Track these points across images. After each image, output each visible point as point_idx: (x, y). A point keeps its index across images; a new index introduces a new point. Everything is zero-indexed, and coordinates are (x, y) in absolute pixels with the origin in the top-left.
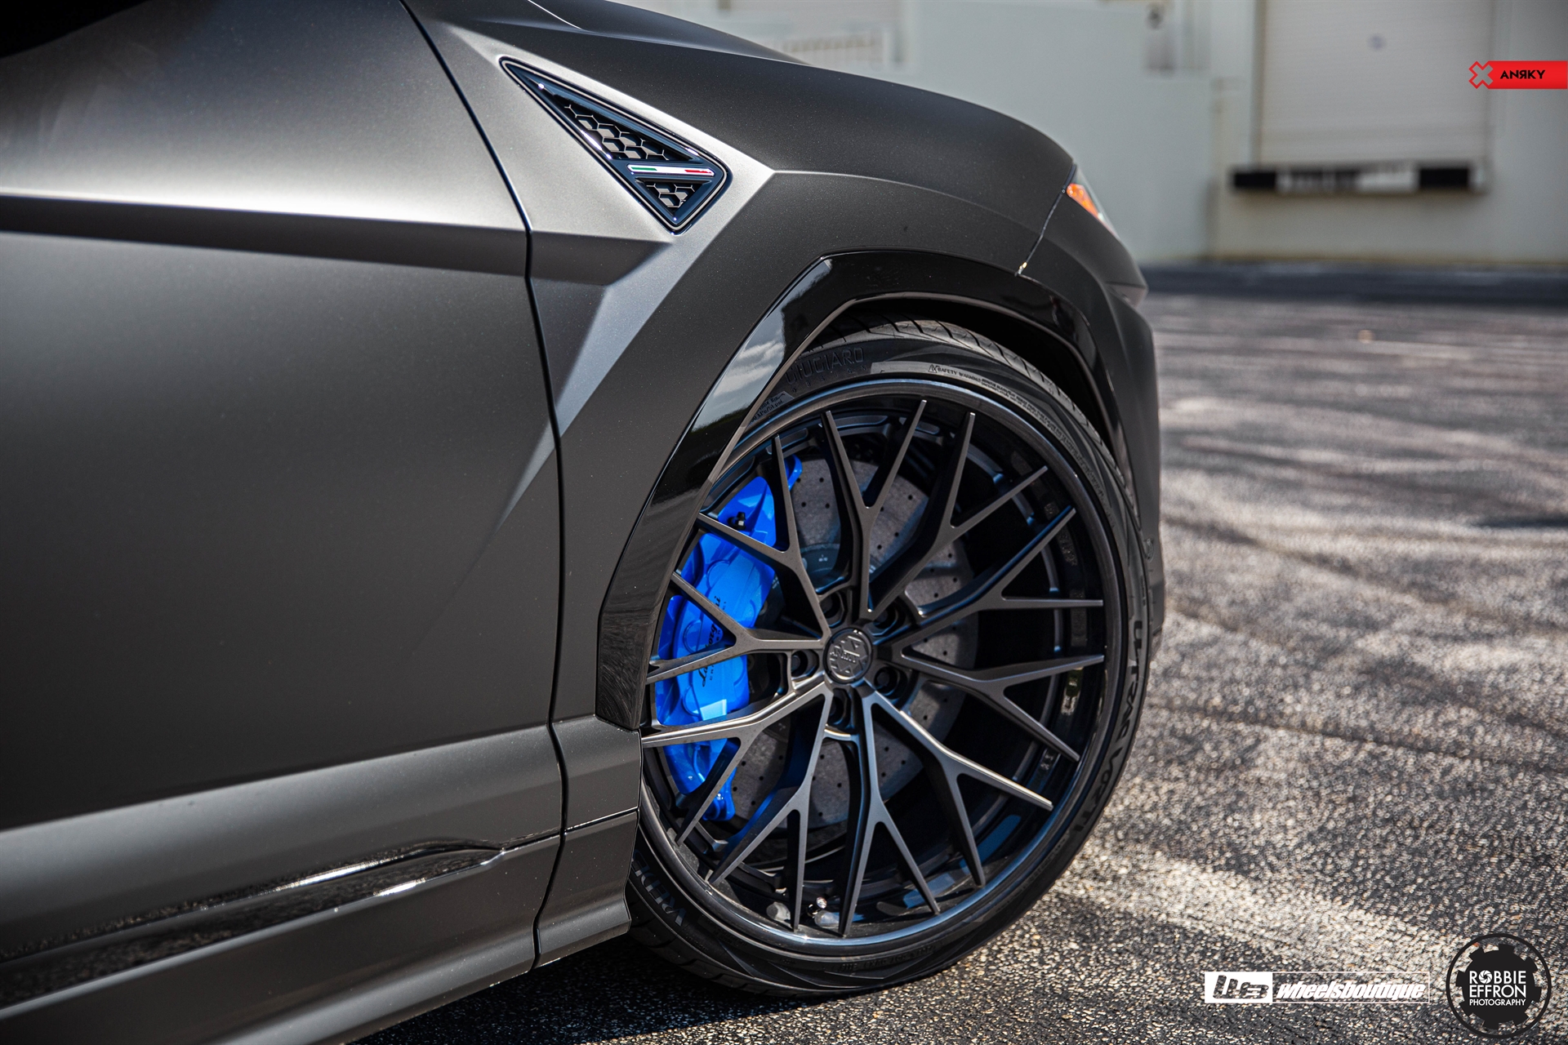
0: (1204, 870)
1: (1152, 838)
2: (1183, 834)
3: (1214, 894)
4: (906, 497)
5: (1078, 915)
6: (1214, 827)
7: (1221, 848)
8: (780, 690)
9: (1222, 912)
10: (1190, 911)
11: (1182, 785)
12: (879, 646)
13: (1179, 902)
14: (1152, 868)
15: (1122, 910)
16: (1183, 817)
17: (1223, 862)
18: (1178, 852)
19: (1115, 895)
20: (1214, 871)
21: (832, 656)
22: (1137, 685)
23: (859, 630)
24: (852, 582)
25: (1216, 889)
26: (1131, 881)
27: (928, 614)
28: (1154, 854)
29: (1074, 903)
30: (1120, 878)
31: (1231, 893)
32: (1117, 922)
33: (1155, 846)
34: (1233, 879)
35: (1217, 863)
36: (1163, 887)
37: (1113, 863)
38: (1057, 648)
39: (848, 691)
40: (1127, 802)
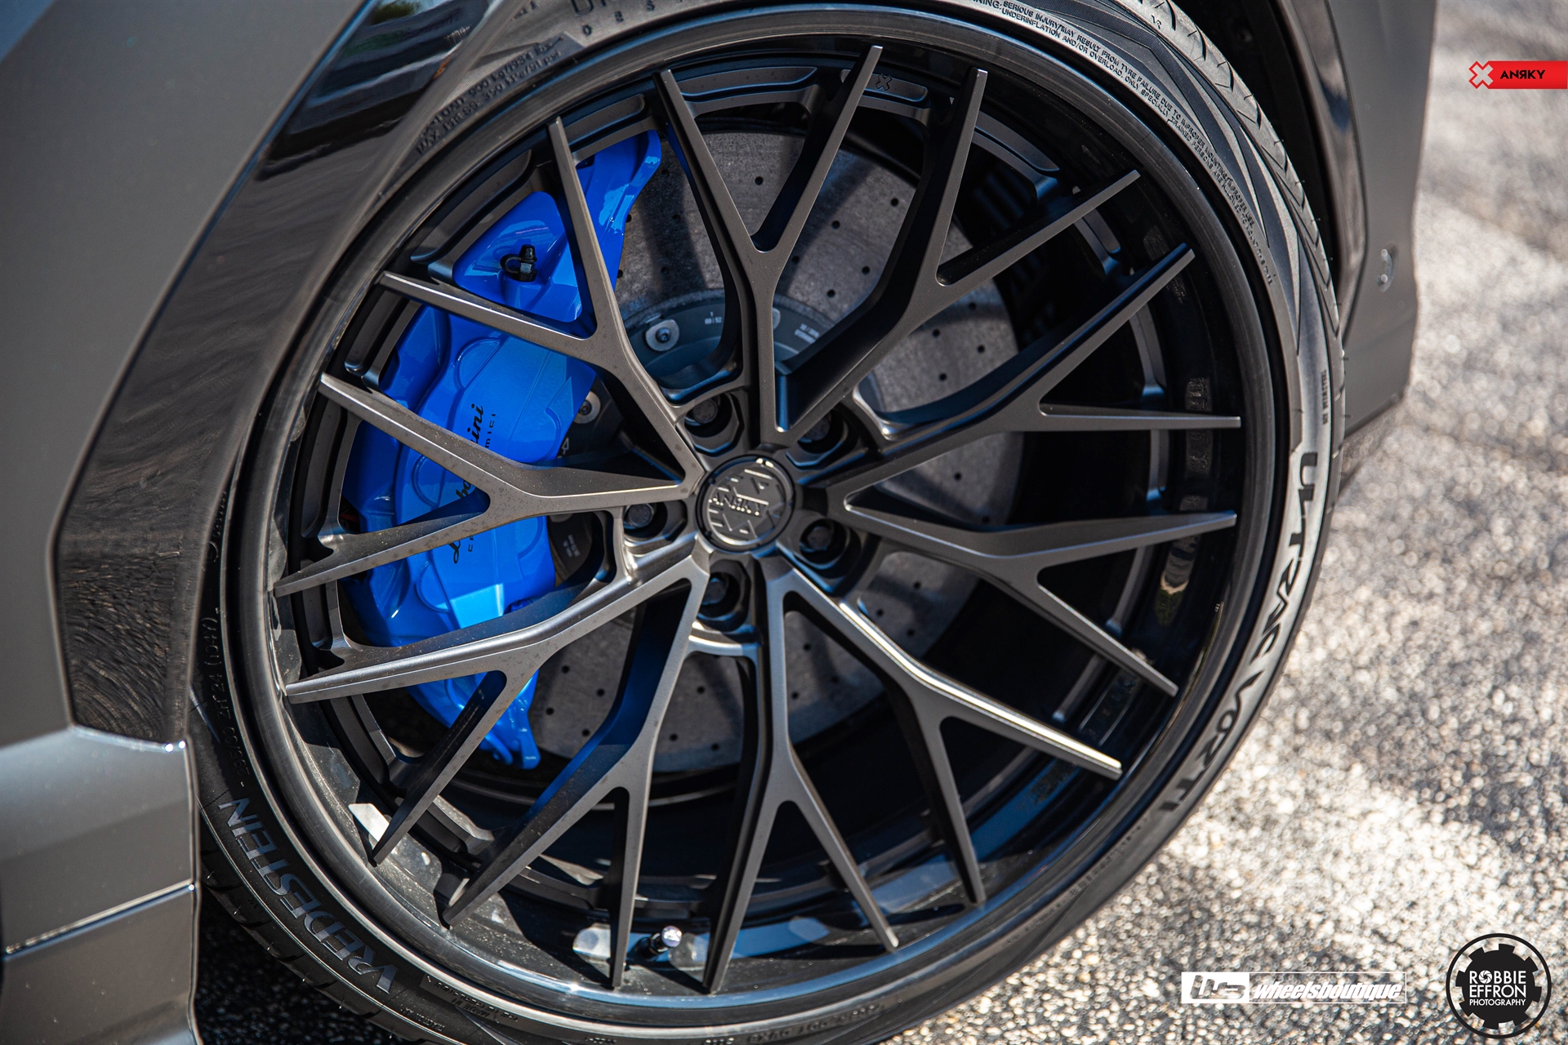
0: (1426, 818)
1: (1355, 735)
2: (1412, 726)
3: (1431, 877)
4: (886, 201)
5: (1179, 910)
6: (1469, 713)
7: (1468, 765)
8: (599, 574)
9: (1435, 927)
10: (1379, 919)
11: (1436, 610)
12: (806, 488)
13: (1365, 892)
14: (1338, 803)
15: (1259, 904)
16: (1420, 686)
17: (1465, 800)
18: (1393, 770)
19: (1256, 865)
20: (1445, 822)
21: (713, 506)
22: (1299, 563)
23: (766, 458)
24: (741, 381)
25: (1439, 866)
26: (1295, 831)
27: (900, 434)
28: (1348, 769)
29: (1181, 878)
30: (1275, 822)
31: (1463, 876)
32: (1244, 935)
33: (1356, 751)
34: (1473, 842)
35: (1452, 803)
36: (1346, 852)
37: (1274, 786)
38: (1153, 493)
39: (745, 565)
40: (1333, 643)
